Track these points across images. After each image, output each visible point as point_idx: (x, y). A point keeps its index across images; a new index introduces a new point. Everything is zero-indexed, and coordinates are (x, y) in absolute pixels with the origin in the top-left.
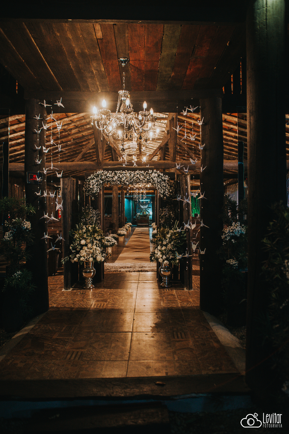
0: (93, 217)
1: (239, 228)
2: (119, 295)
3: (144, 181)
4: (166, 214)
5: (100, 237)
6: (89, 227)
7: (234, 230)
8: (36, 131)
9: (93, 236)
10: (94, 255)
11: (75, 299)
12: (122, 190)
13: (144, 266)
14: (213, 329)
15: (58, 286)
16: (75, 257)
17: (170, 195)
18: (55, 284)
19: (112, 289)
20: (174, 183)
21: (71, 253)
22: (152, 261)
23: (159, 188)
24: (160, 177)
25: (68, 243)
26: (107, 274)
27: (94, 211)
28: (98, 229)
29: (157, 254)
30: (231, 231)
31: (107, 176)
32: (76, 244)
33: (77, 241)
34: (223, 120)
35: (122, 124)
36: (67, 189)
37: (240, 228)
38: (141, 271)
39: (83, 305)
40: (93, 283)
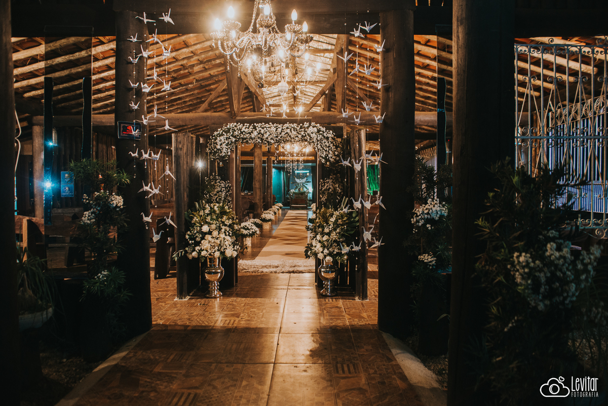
0: (221, 191)
1: (437, 208)
2: (258, 306)
3: (297, 138)
4: (330, 188)
5: (230, 222)
6: (214, 206)
7: (431, 211)
8: (132, 60)
9: (220, 220)
10: (221, 247)
11: (192, 313)
12: (269, 156)
13: (298, 264)
14: (397, 359)
15: (168, 293)
16: (194, 250)
17: (335, 159)
18: (166, 291)
19: (249, 297)
20: (341, 142)
21: (188, 245)
22: (307, 257)
23: (318, 149)
24: (321, 132)
25: (183, 230)
26: (242, 277)
27: (223, 183)
28: (229, 209)
29: (315, 246)
30: (426, 212)
31: (242, 131)
32: (195, 232)
33: (196, 226)
34: (415, 52)
35: (259, 45)
36: (181, 149)
37: (439, 206)
38: (293, 272)
39: (203, 322)
40: (220, 290)
